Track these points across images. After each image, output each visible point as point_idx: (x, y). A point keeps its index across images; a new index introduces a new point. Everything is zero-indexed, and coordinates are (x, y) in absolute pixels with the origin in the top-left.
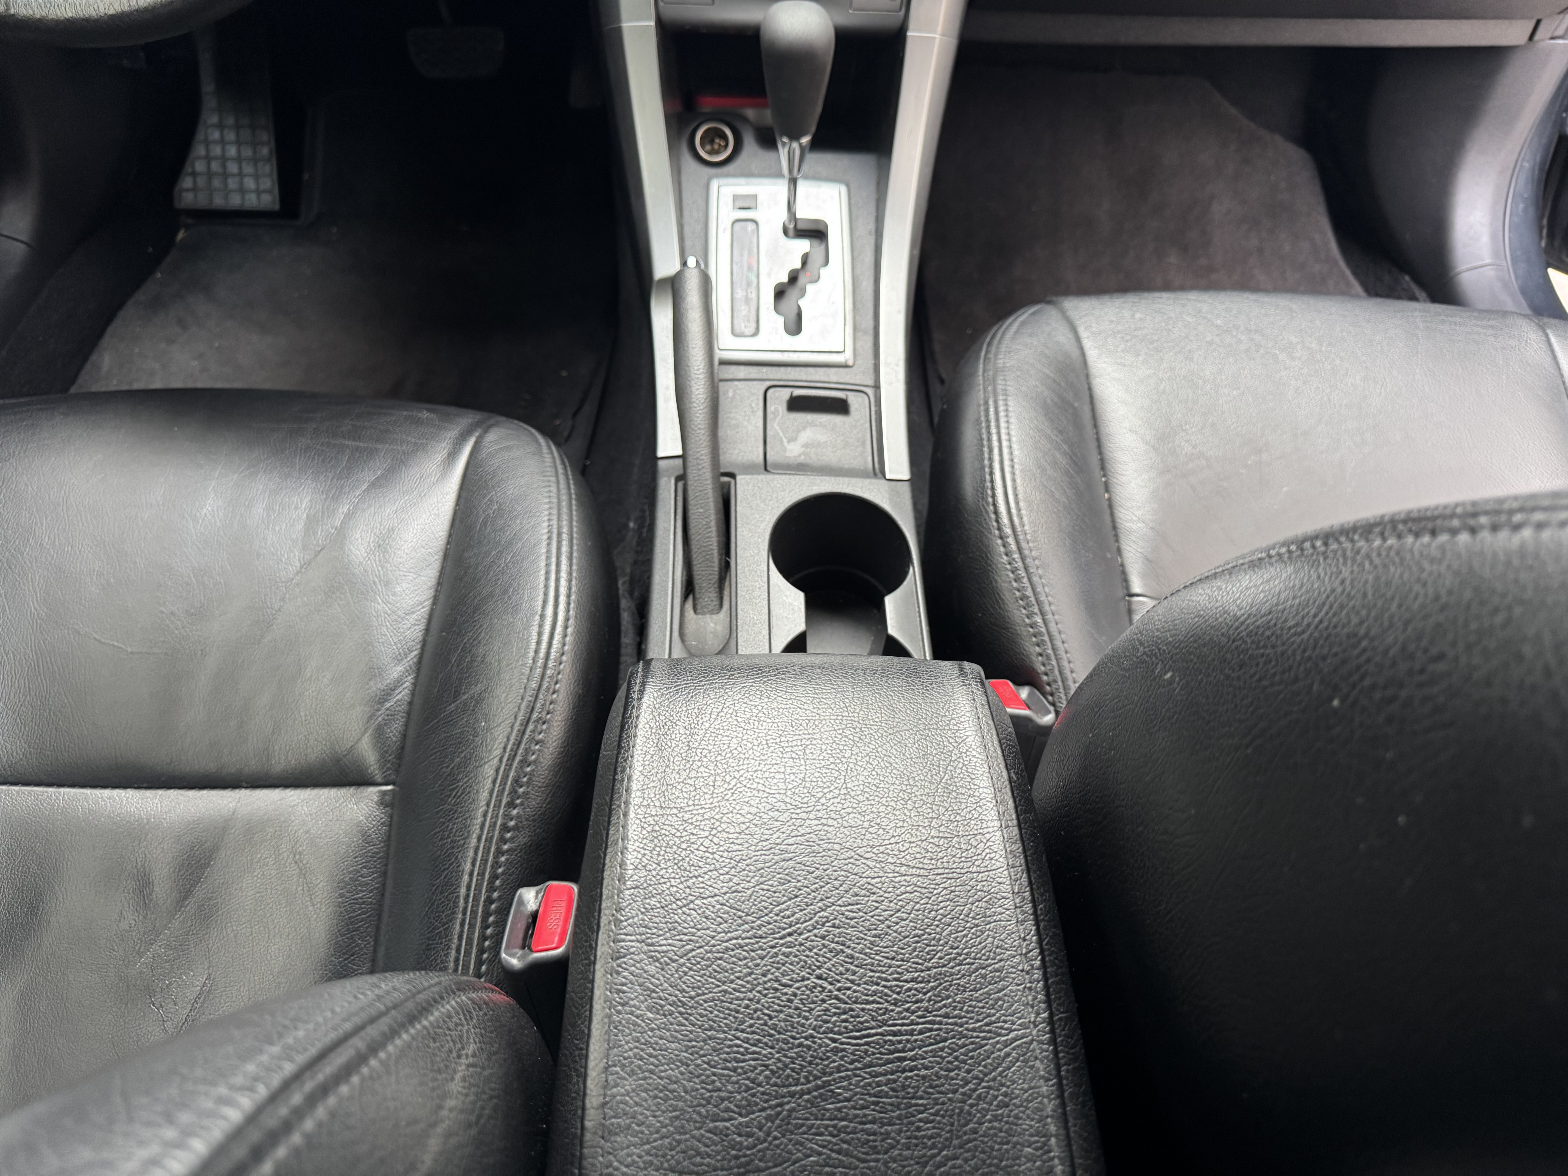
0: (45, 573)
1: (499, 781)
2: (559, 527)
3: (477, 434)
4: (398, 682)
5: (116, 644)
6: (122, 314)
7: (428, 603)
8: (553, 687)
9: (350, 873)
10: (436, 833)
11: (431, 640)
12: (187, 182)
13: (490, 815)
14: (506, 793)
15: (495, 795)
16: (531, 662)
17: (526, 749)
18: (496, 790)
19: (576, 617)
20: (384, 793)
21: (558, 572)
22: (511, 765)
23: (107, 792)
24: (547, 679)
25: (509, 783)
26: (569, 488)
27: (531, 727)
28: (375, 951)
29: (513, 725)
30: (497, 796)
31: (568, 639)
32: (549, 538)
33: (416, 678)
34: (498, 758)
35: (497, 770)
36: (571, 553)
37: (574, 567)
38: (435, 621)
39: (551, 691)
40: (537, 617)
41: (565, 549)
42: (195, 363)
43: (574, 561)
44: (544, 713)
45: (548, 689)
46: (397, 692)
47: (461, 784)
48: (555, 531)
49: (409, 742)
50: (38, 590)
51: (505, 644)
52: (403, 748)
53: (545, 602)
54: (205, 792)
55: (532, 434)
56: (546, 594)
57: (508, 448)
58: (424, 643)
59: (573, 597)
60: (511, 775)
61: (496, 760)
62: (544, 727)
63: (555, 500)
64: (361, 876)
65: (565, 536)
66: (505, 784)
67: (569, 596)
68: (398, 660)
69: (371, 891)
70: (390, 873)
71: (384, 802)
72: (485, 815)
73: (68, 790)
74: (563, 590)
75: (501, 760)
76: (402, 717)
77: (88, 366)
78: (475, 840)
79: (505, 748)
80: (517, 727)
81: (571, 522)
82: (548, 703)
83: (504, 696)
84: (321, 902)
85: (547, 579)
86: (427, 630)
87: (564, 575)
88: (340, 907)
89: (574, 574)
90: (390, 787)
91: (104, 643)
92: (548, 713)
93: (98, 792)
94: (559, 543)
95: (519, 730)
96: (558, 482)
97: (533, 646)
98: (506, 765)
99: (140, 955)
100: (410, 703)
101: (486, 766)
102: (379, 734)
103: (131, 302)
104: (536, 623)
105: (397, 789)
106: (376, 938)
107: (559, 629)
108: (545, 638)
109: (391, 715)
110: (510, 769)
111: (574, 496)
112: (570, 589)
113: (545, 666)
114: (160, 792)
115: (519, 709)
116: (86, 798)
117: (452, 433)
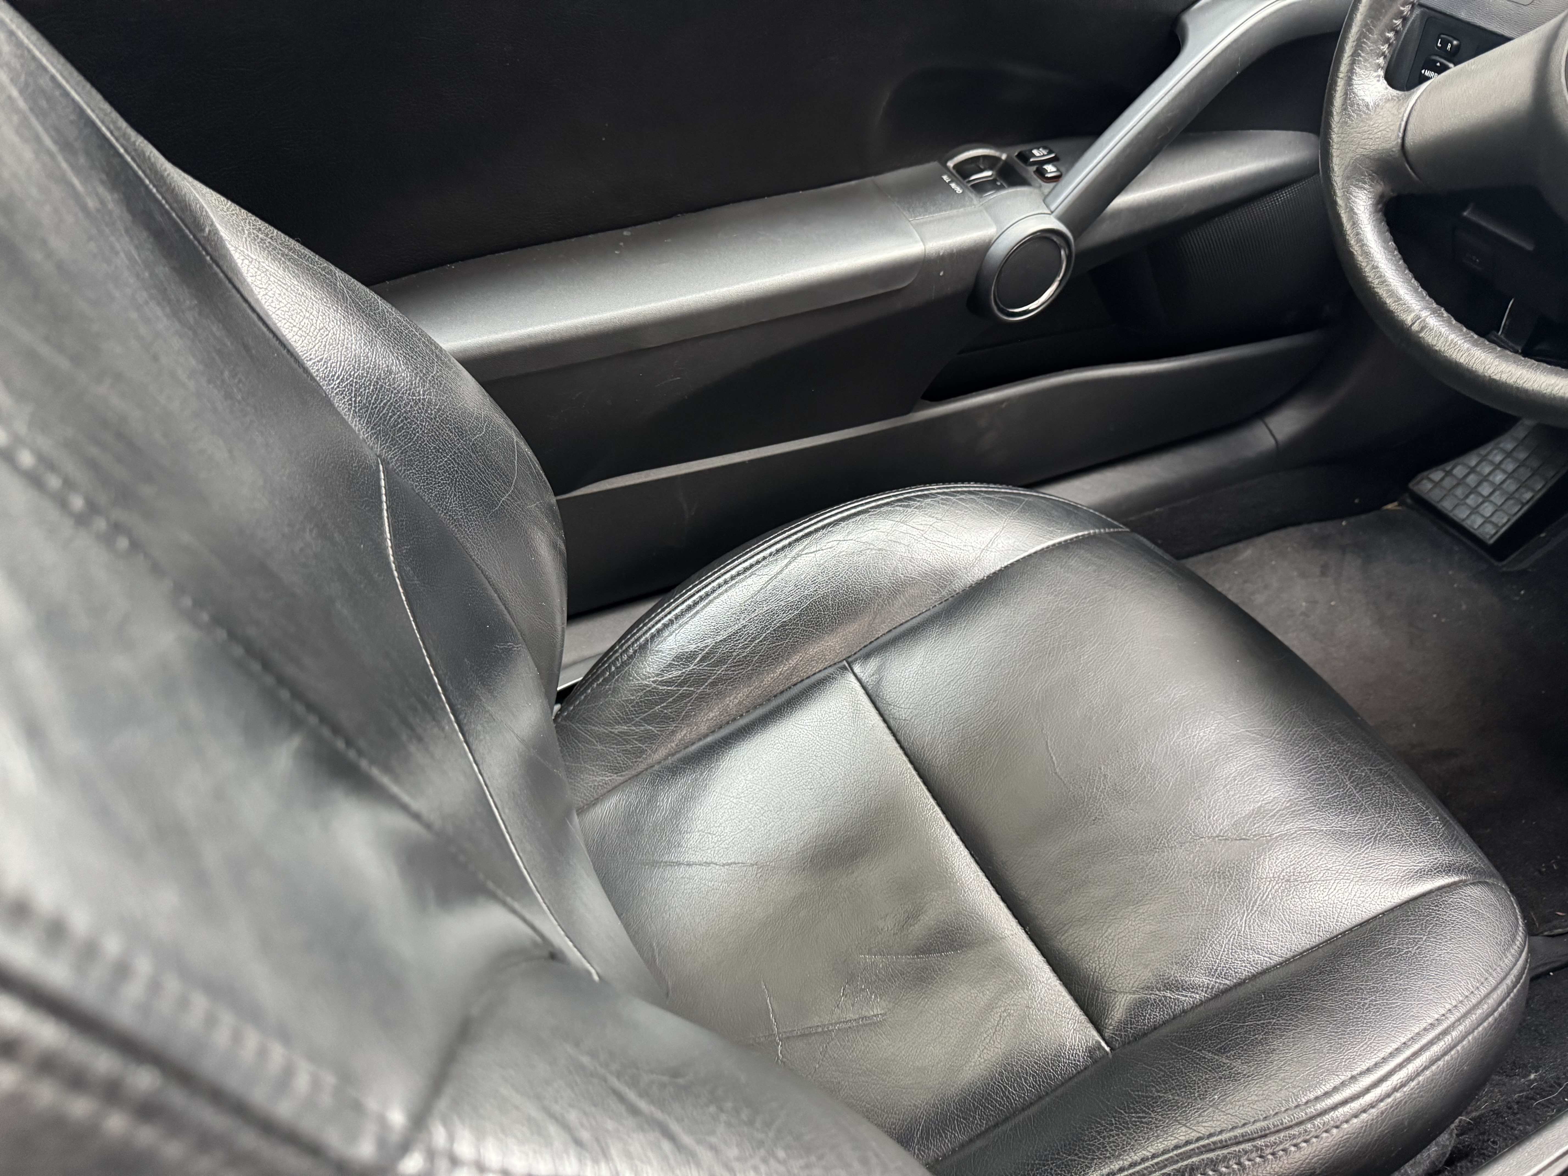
0: (1063, 676)
1: (1180, 1151)
2: (1452, 1026)
3: (1463, 878)
4: (1193, 988)
5: (1054, 758)
6: (1291, 530)
7: (1277, 959)
8: (1299, 1140)
9: (1022, 1067)
10: (1099, 1123)
11: (1249, 987)
12: (1437, 475)
13: (1146, 1164)
14: (1175, 1167)
15: (1166, 1156)
16: (1304, 1101)
17: (1225, 1157)
18: (1171, 1154)
19: (1382, 1113)
20: (1100, 1047)
21: (1408, 1060)
22: (1202, 1153)
23: (955, 837)
24: (1301, 1128)
25: (1185, 1163)
26: (1500, 1004)
27: (1248, 1146)
28: (978, 1136)
29: (1236, 1127)
30: (1167, 1160)
31: (1355, 1120)
32: (1432, 1025)
33: (1209, 1000)
34: (1198, 1135)
35: (1188, 1143)
36: (1438, 1059)
37: (1428, 1073)
38: (1267, 978)
39: (1295, 1141)
40: (1349, 1074)
41: (1436, 1049)
42: (1304, 604)
43: (1434, 1068)
44: (1269, 1151)
45: (1294, 1137)
46: (1184, 993)
47: (1153, 1115)
48: (1445, 1025)
49: (1153, 1036)
50: (1049, 682)
51: (1298, 1062)
52: (1145, 1034)
53: (1368, 1070)
54: (1002, 904)
55: (1517, 926)
56: (1377, 1065)
57: (1480, 916)
58: (1242, 983)
59: (1398, 1095)
60: (1194, 1159)
61: (1194, 1135)
62: (1258, 1160)
63: (1474, 1001)
64: (1025, 1079)
65: (1448, 1039)
66: (1183, 1160)
67: (1395, 1090)
68: (1211, 972)
69: (1020, 1097)
70: (1044, 1102)
71: (1092, 1051)
72: (1143, 1160)
73: (939, 812)
74: (1395, 1080)
75: (1199, 1139)
76: (1168, 1014)
77: (1231, 548)
78: (1117, 1167)
79: (1211, 1135)
80: (1238, 1132)
81: (1468, 1033)
82: (1281, 1147)
83: (1254, 1098)
84: (986, 1060)
85: (1392, 1055)
86: (1254, 977)
87: (1411, 1068)
88: (992, 1079)
89: (1421, 1078)
90: (1107, 1049)
91: (1048, 751)
92: (1273, 1154)
93: (951, 831)
94: (1438, 1038)
95: (1236, 1137)
96: (1495, 989)
97: (1319, 1092)
98: (1198, 1148)
99: (870, 953)
100: (1184, 1012)
101: (1183, 1129)
102: (1140, 1006)
103: (1305, 526)
104: (1343, 1078)
105: (1110, 1056)
106: (989, 1128)
107: (1356, 1105)
108: (1337, 1098)
109: (1160, 1004)
110: (1198, 1155)
111: (1496, 1014)
112: (1403, 1085)
113: (1311, 1118)
114: (981, 874)
115: (1254, 1122)
116: (942, 828)
117: (1442, 856)
